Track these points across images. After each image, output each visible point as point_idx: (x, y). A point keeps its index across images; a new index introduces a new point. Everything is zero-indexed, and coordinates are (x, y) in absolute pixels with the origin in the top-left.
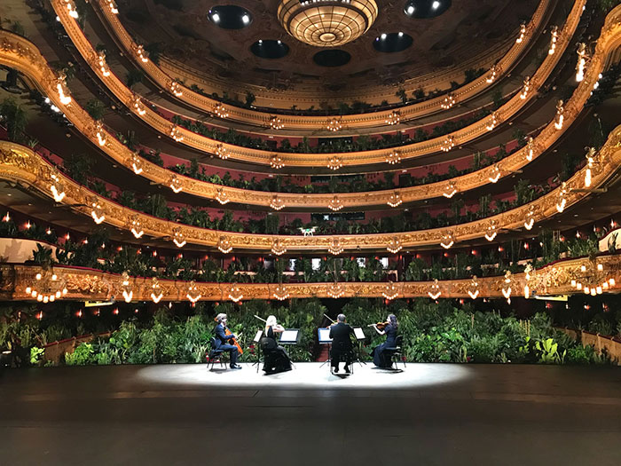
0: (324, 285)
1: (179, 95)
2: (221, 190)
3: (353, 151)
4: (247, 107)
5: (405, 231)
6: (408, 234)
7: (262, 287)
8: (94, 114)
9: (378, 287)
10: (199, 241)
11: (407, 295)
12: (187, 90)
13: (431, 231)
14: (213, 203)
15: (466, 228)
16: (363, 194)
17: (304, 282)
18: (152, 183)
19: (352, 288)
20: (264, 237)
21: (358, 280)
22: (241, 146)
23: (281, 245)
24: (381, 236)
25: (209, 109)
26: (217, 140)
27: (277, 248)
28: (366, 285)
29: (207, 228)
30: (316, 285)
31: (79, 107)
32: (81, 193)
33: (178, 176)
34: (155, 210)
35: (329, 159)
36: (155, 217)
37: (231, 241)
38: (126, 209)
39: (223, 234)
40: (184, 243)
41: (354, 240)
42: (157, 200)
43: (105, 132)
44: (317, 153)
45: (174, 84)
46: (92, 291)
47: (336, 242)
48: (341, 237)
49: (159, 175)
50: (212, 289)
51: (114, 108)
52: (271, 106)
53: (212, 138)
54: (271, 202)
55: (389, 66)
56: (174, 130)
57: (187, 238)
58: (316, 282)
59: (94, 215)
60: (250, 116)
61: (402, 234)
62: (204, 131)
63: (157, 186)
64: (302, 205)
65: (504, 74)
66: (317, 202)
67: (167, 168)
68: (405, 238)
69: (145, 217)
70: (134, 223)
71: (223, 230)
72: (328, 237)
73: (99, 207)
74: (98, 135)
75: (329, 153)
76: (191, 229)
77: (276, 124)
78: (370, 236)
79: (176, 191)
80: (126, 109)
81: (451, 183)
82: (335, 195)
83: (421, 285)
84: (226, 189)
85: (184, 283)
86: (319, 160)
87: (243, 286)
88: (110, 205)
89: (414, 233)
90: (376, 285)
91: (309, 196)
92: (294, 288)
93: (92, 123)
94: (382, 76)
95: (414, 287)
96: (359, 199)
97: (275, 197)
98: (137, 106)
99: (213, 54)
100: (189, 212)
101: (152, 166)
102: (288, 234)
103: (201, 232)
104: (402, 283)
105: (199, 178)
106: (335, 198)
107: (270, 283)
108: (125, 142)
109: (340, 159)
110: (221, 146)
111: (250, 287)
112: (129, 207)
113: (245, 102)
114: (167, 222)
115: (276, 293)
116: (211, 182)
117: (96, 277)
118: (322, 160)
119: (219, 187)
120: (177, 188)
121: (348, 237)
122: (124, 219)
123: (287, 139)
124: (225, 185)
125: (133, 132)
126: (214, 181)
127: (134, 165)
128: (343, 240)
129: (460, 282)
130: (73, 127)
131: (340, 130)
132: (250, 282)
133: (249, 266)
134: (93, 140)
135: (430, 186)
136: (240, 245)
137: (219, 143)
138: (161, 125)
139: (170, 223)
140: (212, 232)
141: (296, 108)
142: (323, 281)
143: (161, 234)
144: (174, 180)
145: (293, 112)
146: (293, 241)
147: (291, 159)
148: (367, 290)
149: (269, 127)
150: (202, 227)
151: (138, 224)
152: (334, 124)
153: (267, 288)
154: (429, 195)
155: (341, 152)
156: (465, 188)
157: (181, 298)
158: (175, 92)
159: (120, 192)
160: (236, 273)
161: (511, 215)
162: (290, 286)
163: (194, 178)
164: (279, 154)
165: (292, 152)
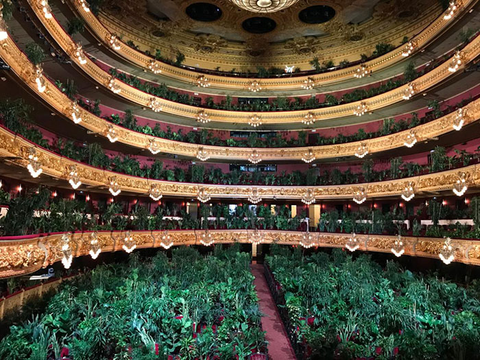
0: (245, 232)
1: (117, 48)
2: (153, 141)
3: (271, 111)
4: (178, 65)
5: (317, 185)
6: (320, 188)
7: (190, 233)
8: (33, 58)
9: (294, 236)
10: (132, 189)
11: (323, 245)
12: (124, 45)
13: (342, 187)
14: (144, 153)
15: (378, 186)
16: (279, 150)
17: (226, 228)
18: (90, 132)
19: (271, 235)
20: (191, 186)
21: (275, 228)
22: (171, 100)
23: (205, 193)
24: (295, 188)
25: (144, 65)
26: (150, 93)
27: (202, 196)
28: (283, 233)
29: (139, 176)
30: (238, 232)
31: (16, 48)
32: (16, 143)
33: (114, 126)
34: (92, 160)
35: (250, 117)
36: (91, 165)
37: (161, 189)
38: (64, 159)
39: (154, 182)
40: (119, 192)
41: (271, 191)
42: (93, 149)
43: (44, 78)
44: (239, 110)
45: (112, 37)
46: (25, 265)
47: (255, 192)
48: (258, 188)
49: (96, 125)
50: (144, 237)
51: (53, 54)
52: (198, 66)
53: (146, 92)
54: (197, 153)
55: (306, 37)
56: (112, 81)
57: (122, 187)
58: (238, 228)
59: (30, 168)
60: (180, 74)
61: (315, 188)
62: (138, 85)
63: (94, 135)
64: (224, 156)
65: (419, 49)
66: (238, 154)
67: (104, 118)
68: (317, 191)
69: (82, 166)
70: (72, 173)
71: (154, 178)
72: (247, 187)
73: (36, 159)
74: (38, 80)
75: (249, 111)
76: (125, 177)
77: (203, 82)
78: (286, 188)
79: (112, 141)
80: (66, 56)
81: (362, 145)
82: (254, 149)
83: (336, 236)
84: (157, 139)
85: (119, 233)
86: (241, 117)
87: (173, 233)
88: (48, 155)
89: (326, 187)
90: (293, 233)
91: (231, 149)
92: (218, 234)
93: (30, 67)
94: (299, 46)
95: (329, 238)
96: (276, 153)
97: (201, 149)
98: (78, 54)
99: (149, 13)
100: (122, 160)
101: (90, 115)
102: (211, 183)
103: (133, 180)
104: (317, 233)
105: (132, 129)
106: (254, 152)
107: (196, 229)
108: (64, 90)
109: (260, 117)
110: (154, 99)
111: (178, 233)
112: (66, 157)
113: (176, 61)
114: (102, 171)
115: (202, 238)
116: (143, 133)
117: (31, 246)
118: (244, 117)
119: (152, 138)
120: (113, 138)
121: (265, 188)
122: (62, 169)
123: (210, 97)
124: (156, 136)
125: (73, 81)
126: (146, 131)
127: (73, 115)
128: (261, 191)
129: (378, 237)
130: (9, 70)
131: (260, 91)
132: (178, 229)
133: (175, 212)
134: (31, 85)
135: (341, 145)
136: (169, 192)
137: (153, 97)
138: (100, 77)
139: (106, 172)
140: (144, 180)
141: (220, 70)
142: (243, 228)
143: (97, 183)
144: (110, 130)
145: (216, 72)
146: (216, 190)
147: (216, 115)
148: (284, 238)
149: (197, 85)
150: (134, 176)
151: (76, 174)
152: (255, 86)
153: (193, 233)
154: (341, 154)
155: (259, 111)
156: (375, 149)
157: (116, 249)
158: (114, 45)
159: (56, 139)
160: (164, 218)
161: (429, 179)
162: (214, 232)
163: (128, 128)
164: (206, 110)
165: (216, 109)
